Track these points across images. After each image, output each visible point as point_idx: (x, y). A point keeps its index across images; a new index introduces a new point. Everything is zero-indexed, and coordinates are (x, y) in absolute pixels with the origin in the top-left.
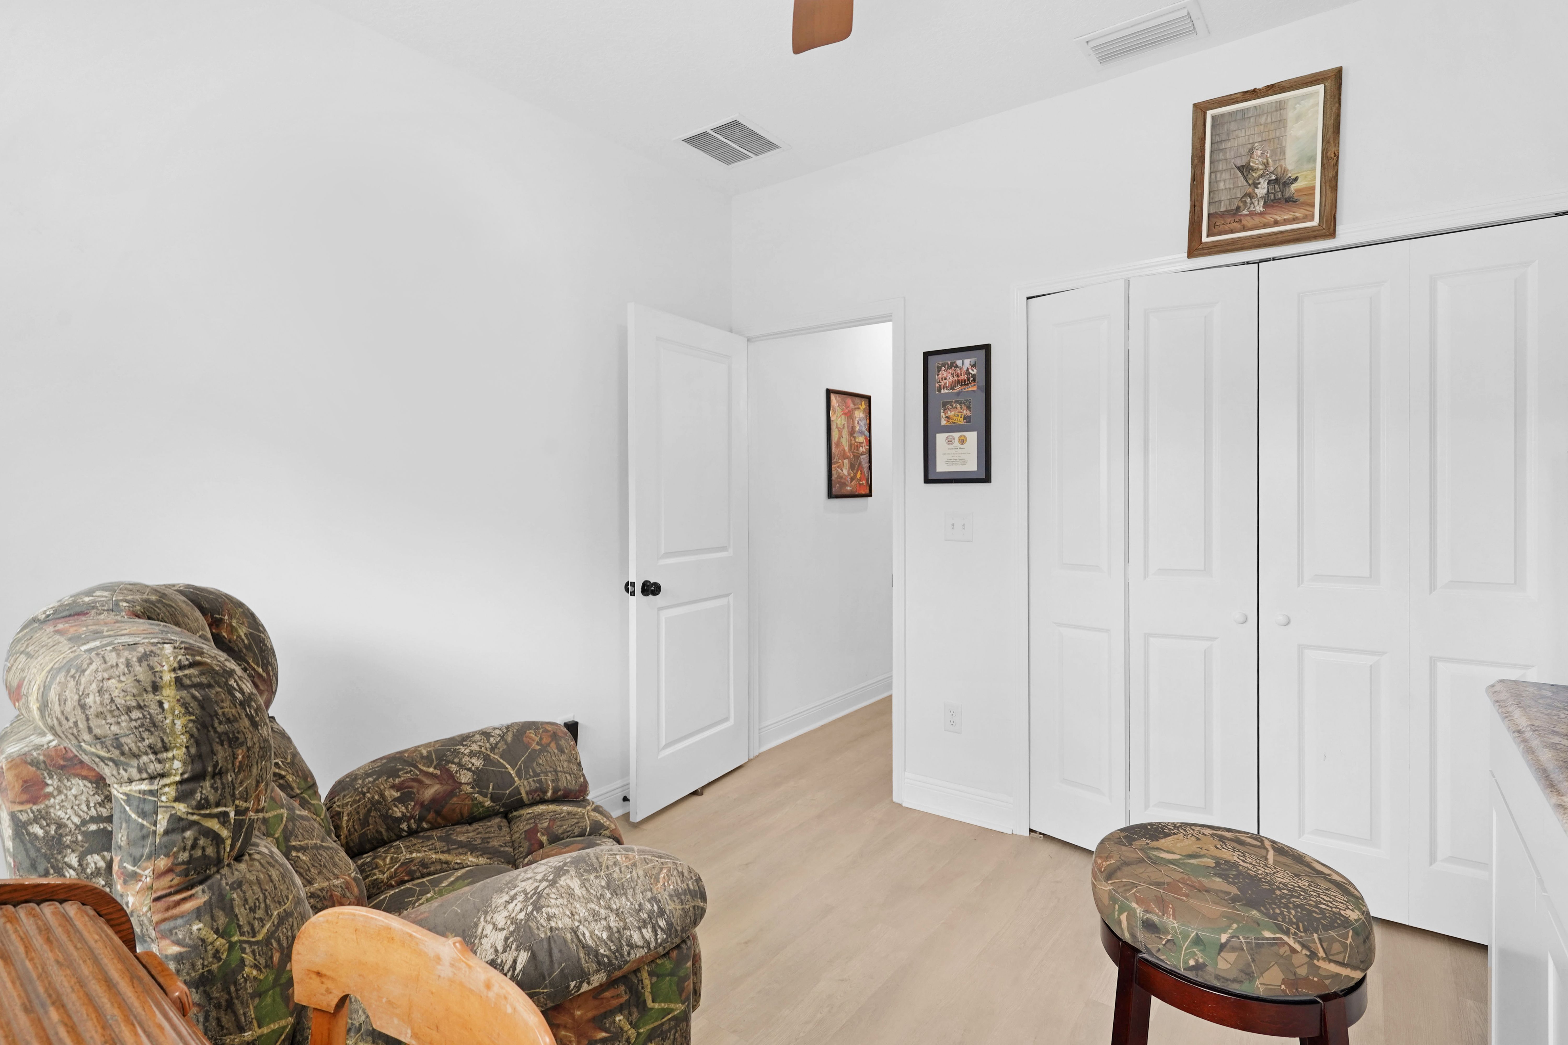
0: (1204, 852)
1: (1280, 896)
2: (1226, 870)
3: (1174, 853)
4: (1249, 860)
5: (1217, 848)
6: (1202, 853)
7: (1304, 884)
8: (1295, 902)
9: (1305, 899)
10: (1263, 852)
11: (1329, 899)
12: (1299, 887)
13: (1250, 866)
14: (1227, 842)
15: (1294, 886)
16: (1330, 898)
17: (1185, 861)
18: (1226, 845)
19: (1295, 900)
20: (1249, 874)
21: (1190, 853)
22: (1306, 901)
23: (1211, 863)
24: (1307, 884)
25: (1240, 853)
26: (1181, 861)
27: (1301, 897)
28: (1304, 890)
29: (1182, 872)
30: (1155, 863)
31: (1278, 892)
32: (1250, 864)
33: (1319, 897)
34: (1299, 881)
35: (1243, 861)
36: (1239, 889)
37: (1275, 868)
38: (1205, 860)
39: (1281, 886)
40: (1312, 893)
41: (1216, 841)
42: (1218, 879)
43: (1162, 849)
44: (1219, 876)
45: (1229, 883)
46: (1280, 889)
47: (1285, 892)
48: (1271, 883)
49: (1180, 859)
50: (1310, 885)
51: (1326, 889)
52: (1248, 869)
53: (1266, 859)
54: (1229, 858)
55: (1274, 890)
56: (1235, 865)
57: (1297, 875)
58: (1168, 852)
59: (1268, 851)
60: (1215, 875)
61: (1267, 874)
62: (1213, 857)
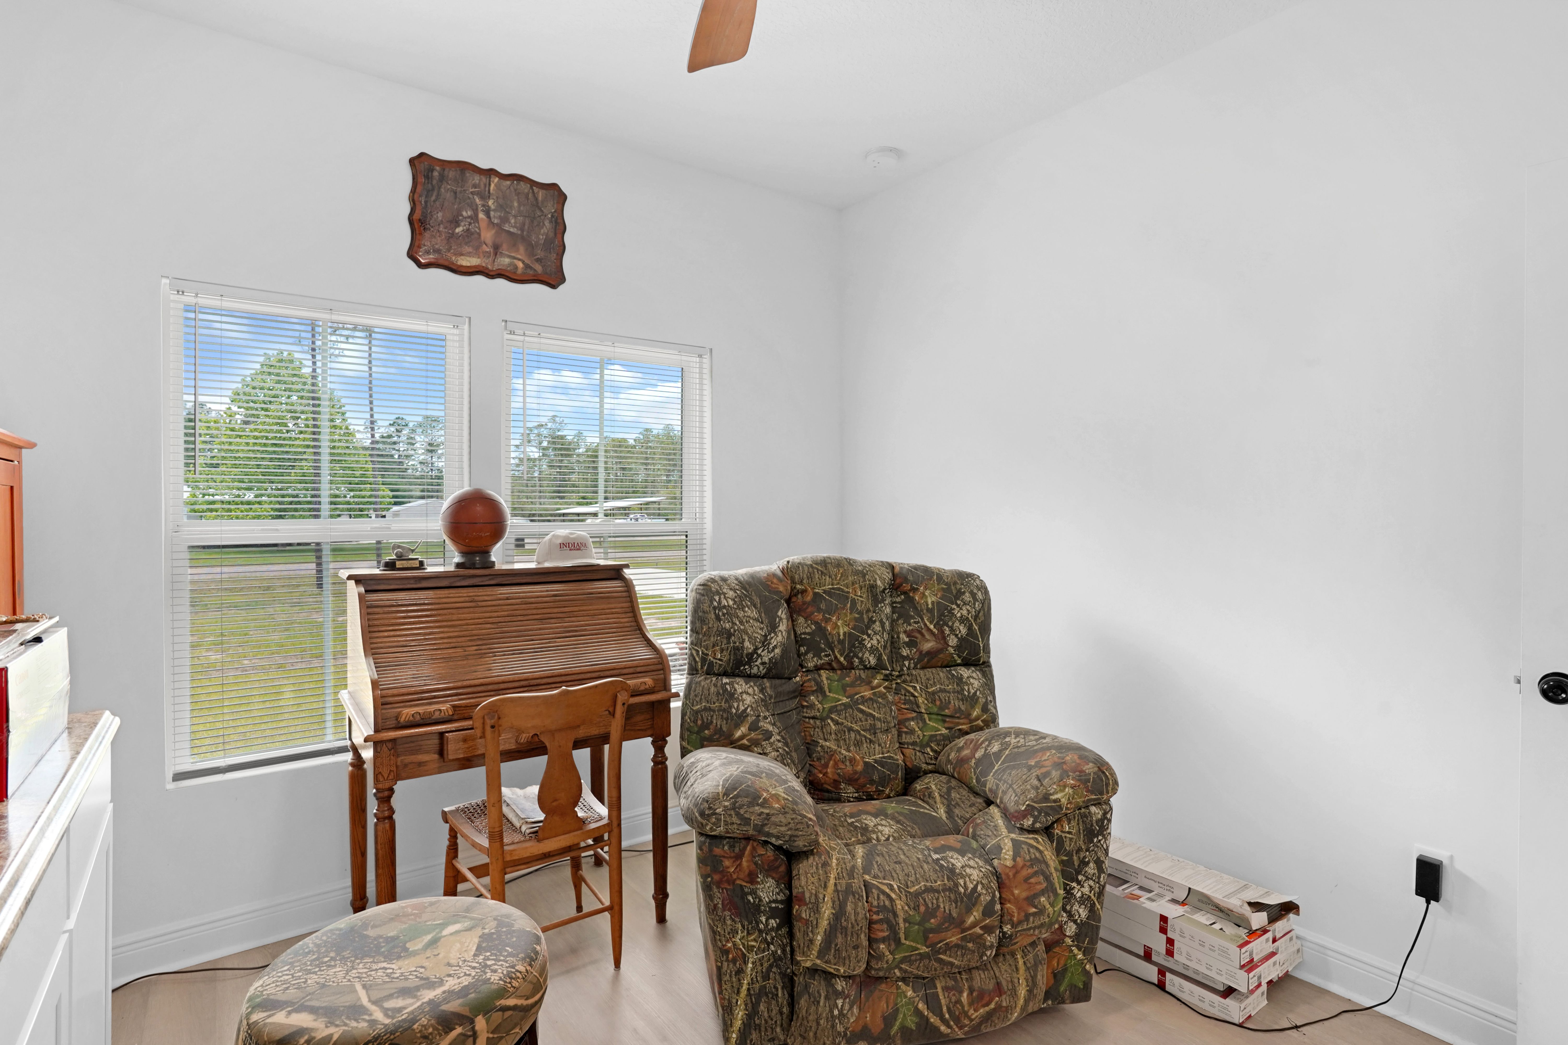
0: (428, 953)
1: (329, 952)
2: (394, 947)
3: (451, 934)
4: (380, 973)
5: (422, 967)
6: (429, 951)
7: (312, 979)
8: (314, 955)
9: (305, 964)
10: (376, 995)
11: (282, 979)
12: (315, 973)
13: (375, 967)
14: (418, 982)
15: (320, 970)
16: (281, 981)
17: (435, 933)
18: (417, 977)
19: (314, 957)
20: (370, 957)
21: (439, 944)
22: (303, 962)
23: (412, 946)
24: (309, 981)
25: (396, 976)
26: (437, 931)
27: (309, 963)
28: (309, 972)
29: (426, 922)
30: (454, 916)
31: (332, 954)
32: (376, 970)
33: (292, 975)
34: (318, 980)
35: (386, 969)
36: (367, 936)
37: (349, 980)
38: (420, 946)
39: (333, 963)
40: (300, 974)
41: (431, 975)
42: (391, 934)
43: (466, 931)
44: (394, 939)
45: (381, 937)
46: (332, 959)
47: (326, 959)
48: (344, 960)
49: (441, 932)
50: (305, 982)
51: (287, 988)
52: (374, 962)
53: (364, 987)
54: (400, 963)
55: (337, 955)
56: (389, 958)
57: (323, 986)
58: (457, 932)
59: (370, 1001)
60: (398, 937)
61: (353, 968)
62: (415, 953)
